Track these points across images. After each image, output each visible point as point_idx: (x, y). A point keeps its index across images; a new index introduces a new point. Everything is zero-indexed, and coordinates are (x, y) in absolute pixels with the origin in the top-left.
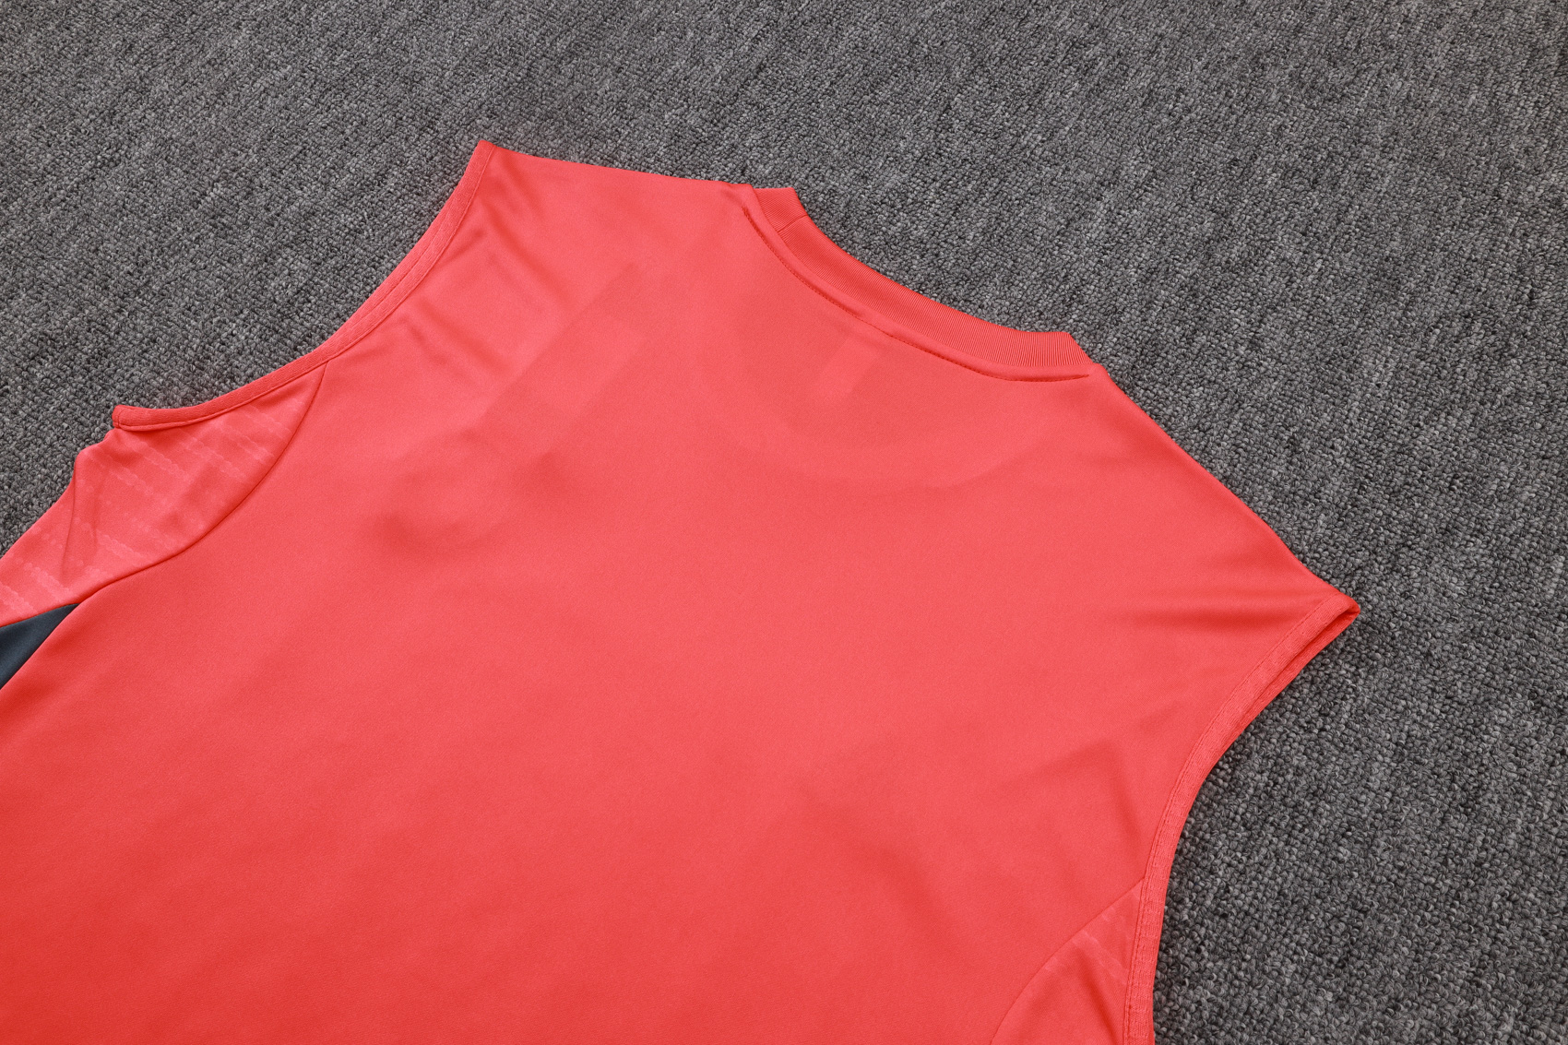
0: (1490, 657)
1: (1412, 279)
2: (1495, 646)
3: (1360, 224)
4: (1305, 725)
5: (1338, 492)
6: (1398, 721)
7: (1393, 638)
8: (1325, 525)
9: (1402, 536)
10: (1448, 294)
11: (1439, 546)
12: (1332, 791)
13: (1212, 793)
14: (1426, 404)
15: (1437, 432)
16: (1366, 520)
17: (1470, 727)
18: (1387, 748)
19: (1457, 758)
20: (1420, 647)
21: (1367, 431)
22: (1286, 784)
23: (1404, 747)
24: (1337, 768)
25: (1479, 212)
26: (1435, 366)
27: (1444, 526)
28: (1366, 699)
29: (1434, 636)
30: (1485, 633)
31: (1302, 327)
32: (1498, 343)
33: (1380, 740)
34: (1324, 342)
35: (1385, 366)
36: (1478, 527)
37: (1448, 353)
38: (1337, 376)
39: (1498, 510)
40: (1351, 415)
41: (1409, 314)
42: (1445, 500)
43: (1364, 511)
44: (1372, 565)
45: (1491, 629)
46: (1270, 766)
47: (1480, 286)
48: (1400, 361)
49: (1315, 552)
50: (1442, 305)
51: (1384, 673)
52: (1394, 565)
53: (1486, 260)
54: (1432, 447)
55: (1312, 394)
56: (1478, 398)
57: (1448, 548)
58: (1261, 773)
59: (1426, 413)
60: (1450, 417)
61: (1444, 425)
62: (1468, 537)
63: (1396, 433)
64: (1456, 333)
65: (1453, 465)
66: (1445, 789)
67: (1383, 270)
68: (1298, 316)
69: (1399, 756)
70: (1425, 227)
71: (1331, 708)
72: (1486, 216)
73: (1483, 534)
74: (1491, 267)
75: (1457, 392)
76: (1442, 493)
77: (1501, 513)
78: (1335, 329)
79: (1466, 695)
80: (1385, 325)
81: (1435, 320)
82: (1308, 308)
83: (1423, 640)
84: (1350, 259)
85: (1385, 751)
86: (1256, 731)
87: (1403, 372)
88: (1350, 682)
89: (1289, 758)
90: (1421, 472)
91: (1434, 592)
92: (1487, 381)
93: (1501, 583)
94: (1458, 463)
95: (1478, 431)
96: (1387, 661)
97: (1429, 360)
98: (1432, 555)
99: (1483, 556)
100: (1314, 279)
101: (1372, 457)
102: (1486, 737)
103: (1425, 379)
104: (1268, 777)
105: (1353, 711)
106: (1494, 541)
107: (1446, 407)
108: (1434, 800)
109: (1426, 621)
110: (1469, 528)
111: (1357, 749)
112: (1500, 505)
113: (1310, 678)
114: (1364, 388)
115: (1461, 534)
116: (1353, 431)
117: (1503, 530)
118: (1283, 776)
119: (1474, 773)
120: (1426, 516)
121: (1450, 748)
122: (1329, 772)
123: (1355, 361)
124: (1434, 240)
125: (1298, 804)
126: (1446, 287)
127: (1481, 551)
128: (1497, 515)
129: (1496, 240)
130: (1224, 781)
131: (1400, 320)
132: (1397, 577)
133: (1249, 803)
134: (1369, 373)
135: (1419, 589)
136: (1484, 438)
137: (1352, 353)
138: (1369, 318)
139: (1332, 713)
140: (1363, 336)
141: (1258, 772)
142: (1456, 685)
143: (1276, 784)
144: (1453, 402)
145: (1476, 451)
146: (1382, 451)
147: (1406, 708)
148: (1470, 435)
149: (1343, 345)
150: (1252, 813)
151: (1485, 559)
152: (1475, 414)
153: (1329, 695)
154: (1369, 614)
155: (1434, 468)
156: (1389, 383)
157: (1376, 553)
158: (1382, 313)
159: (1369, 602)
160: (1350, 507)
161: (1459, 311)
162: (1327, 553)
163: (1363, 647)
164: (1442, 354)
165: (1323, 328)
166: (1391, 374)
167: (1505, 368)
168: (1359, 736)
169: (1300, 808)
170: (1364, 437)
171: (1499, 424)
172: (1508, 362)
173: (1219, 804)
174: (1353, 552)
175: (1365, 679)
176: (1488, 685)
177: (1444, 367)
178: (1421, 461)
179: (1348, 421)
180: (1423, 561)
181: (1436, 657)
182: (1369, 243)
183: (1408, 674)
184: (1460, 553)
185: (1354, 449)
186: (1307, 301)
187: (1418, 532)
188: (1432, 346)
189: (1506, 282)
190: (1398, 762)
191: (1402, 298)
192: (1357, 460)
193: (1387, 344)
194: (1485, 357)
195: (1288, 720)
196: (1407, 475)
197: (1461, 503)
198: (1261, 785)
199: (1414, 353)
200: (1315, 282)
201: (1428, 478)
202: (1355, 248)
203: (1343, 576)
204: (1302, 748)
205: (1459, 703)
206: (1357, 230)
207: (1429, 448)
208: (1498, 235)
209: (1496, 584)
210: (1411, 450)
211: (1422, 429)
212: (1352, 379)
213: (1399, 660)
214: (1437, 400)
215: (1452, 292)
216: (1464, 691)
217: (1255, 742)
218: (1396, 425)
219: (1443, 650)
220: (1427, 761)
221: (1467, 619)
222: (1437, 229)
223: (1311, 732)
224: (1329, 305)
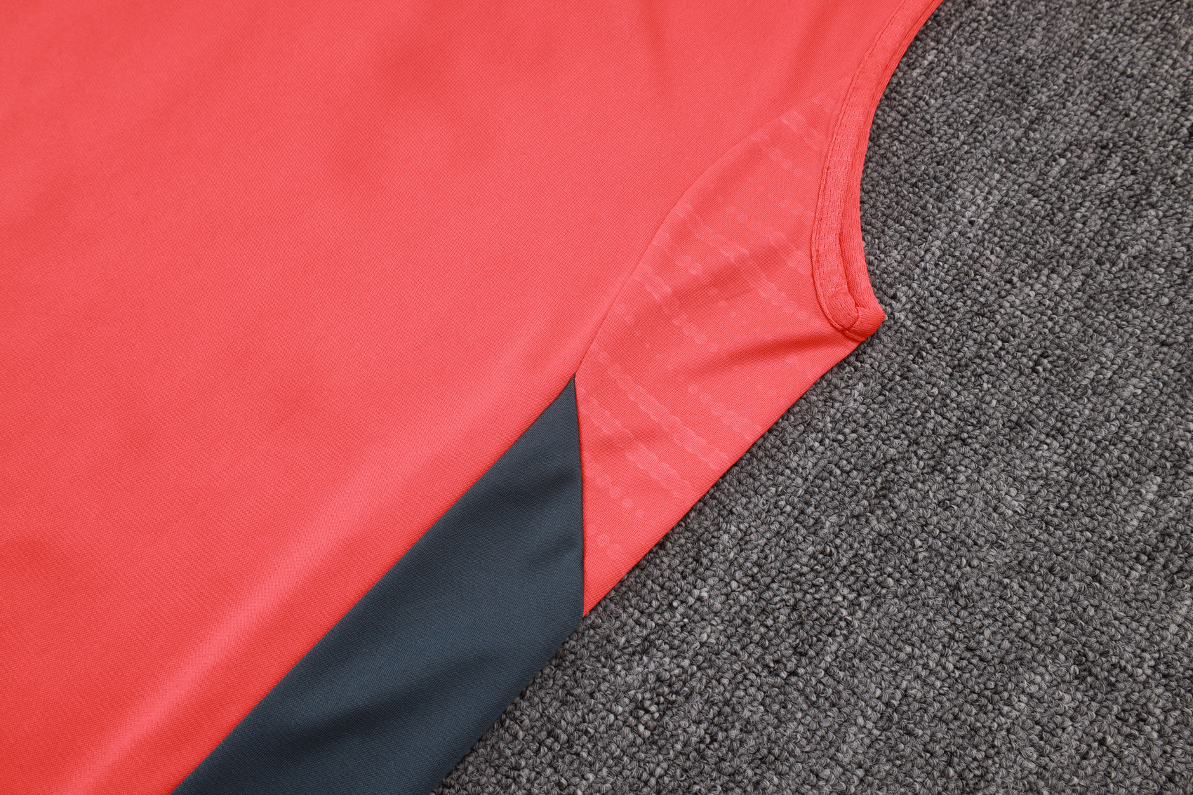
0: (1035, 601)
1: (1045, 90)
2: (1046, 586)
3: (995, 11)
4: (772, 665)
5: (888, 357)
6: (896, 673)
7: (915, 561)
8: (860, 399)
9: (956, 426)
10: (1086, 115)
11: (1002, 445)
12: (787, 759)
13: (625, 743)
14: (1027, 255)
15: (1032, 294)
16: (915, 398)
17: (988, 693)
18: (873, 708)
19: (962, 733)
20: (947, 577)
21: (943, 281)
22: (727, 743)
23: (896, 710)
24: (801, 728)
25: (1148, 13)
26: (1049, 206)
27: (1014, 418)
28: (860, 639)
29: (969, 564)
30: (1036, 568)
31: (891, 135)
32: (1136, 186)
33: (866, 696)
34: (915, 158)
35: (986, 199)
36: (1059, 425)
37: (1069, 191)
38: (922, 203)
39: (1090, 405)
40: (928, 257)
41: (1032, 134)
42: (1023, 385)
43: (916, 386)
44: (909, 459)
45: (1044, 564)
46: (711, 716)
47: (1130, 109)
48: (1007, 195)
49: (840, 432)
50: (1077, 129)
51: (892, 606)
52: (938, 463)
53: (1145, 77)
54: (1022, 312)
55: (884, 223)
56: (1096, 255)
57: (1013, 448)
58: (698, 723)
59: (1024, 266)
60: (1054, 276)
61: (1044, 285)
62: (1043, 437)
63: (979, 288)
64: (1085, 166)
65: (1044, 340)
66: (936, 774)
67: (1011, 74)
68: (890, 120)
69: (885, 721)
70: (1076, 25)
71: (810, 646)
72: (1156, 21)
73: (1063, 435)
74: (1148, 87)
75: (1071, 243)
76: (1021, 374)
77: (1093, 410)
78: (932, 142)
79: (993, 648)
80: (998, 145)
81: (1063, 146)
82: (904, 111)
83: (953, 568)
84: (973, 54)
85: (870, 712)
86: (705, 665)
87: (1007, 209)
88: (844, 612)
89: (738, 708)
90: (1000, 343)
91: (982, 505)
92: (1112, 234)
93: (1071, 504)
94: (1051, 337)
95: (1085, 297)
96: (900, 591)
97: (1044, 198)
98: (991, 455)
99: (1056, 464)
100: (921, 74)
101: (942, 316)
102: (1006, 709)
103: (1033, 221)
104: (706, 730)
105: (840, 653)
106: (1074, 447)
107: (1052, 262)
108: (918, 787)
109: (963, 543)
110: (1047, 425)
111: (833, 705)
112: (1094, 399)
113: (792, 601)
114: (953, 224)
115: (1034, 432)
116: (926, 279)
117: (1090, 433)
118: (726, 730)
119: (980, 756)
120: (994, 402)
121: (956, 718)
122: (789, 732)
123: (948, 187)
124: (1084, 43)
125: (737, 771)
126: (1086, 106)
127: (1055, 457)
128: (1087, 412)
129: (1162, 53)
130: (646, 728)
131: (1018, 141)
132: (939, 479)
133: (672, 764)
134: (963, 205)
135: (964, 499)
136: (1091, 308)
137: (947, 176)
138: (979, 133)
139: (812, 653)
140: (965, 156)
141: (694, 722)
142: (982, 634)
143: (713, 740)
144: (1062, 256)
145: (1077, 324)
146: (956, 309)
147: (911, 656)
148: (1075, 302)
149: (938, 164)
150: (673, 777)
151: (1058, 469)
152: (1087, 276)
153: (812, 627)
154: (891, 525)
155: (1017, 341)
156: (985, 221)
157: (917, 444)
158: (997, 129)
159: (894, 508)
160: (898, 378)
161: (1095, 139)
162: (854, 435)
163: (872, 567)
164: (1062, 192)
165: (918, 138)
166: (991, 210)
167: (1139, 221)
168: (841, 687)
169: (739, 778)
170: (938, 288)
171: (1116, 293)
172: (1144, 213)
173: (632, 758)
174: (888, 438)
175: (866, 612)
176: (1024, 639)
177: (1060, 209)
178: (1003, 329)
179: (923, 264)
180: (977, 462)
181: (965, 592)
182: (1002, 36)
183: (923, 611)
184: (1027, 457)
185: (922, 302)
186: (905, 102)
187: (979, 422)
188: (1051, 180)
189: (1164, 108)
190: (883, 730)
191: (1027, 113)
192: (922, 317)
193: (995, 171)
194: (1116, 202)
195: (750, 655)
196: (981, 344)
197: (1043, 391)
198: (694, 739)
199: (1026, 186)
200: (920, 79)
201: (1008, 353)
202: (982, 41)
203: (867, 469)
204: (760, 696)
205: (982, 659)
206: (990, 18)
207: (1018, 313)
208: (1166, 47)
209: (1065, 505)
210: (994, 312)
211: (1014, 286)
212: (940, 210)
213: (915, 590)
214: (1043, 251)
215: (1092, 114)
216: (991, 643)
217: (700, 680)
218: (983, 277)
219: (977, 585)
220: (920, 732)
221: (1017, 546)
222: (1092, 30)
223: (778, 675)
224: (932, 110)
